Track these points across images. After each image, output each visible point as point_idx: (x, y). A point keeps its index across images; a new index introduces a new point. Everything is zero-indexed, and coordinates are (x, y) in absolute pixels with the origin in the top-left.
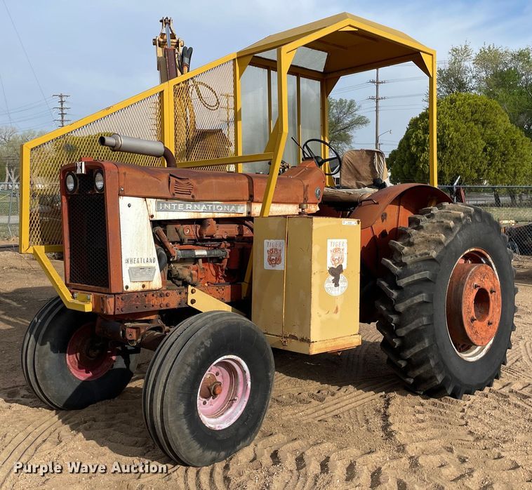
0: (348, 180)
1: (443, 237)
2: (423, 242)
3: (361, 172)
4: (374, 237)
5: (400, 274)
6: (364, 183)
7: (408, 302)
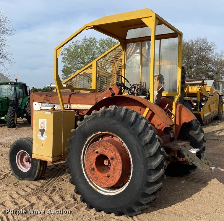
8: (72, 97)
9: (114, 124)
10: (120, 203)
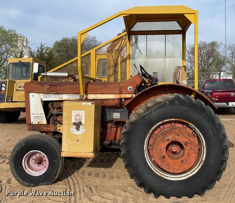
8: (90, 86)
9: (187, 111)
10: (195, 185)
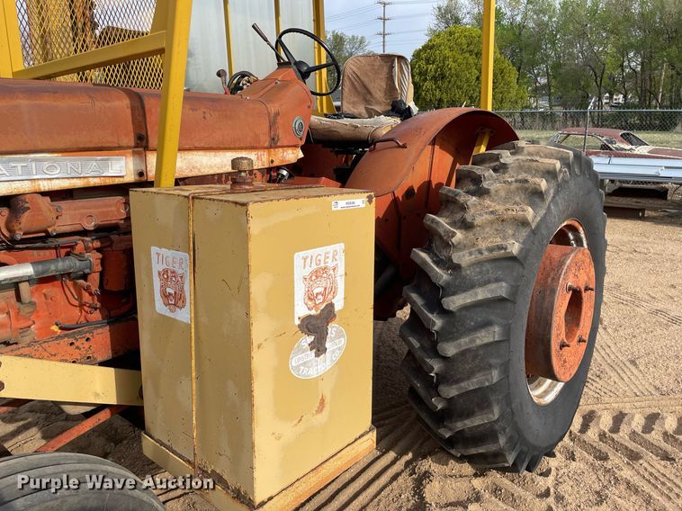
0: (354, 104)
1: (530, 213)
2: (492, 222)
3: (372, 91)
4: (395, 200)
5: (448, 284)
6: (378, 108)
7: (464, 342)
